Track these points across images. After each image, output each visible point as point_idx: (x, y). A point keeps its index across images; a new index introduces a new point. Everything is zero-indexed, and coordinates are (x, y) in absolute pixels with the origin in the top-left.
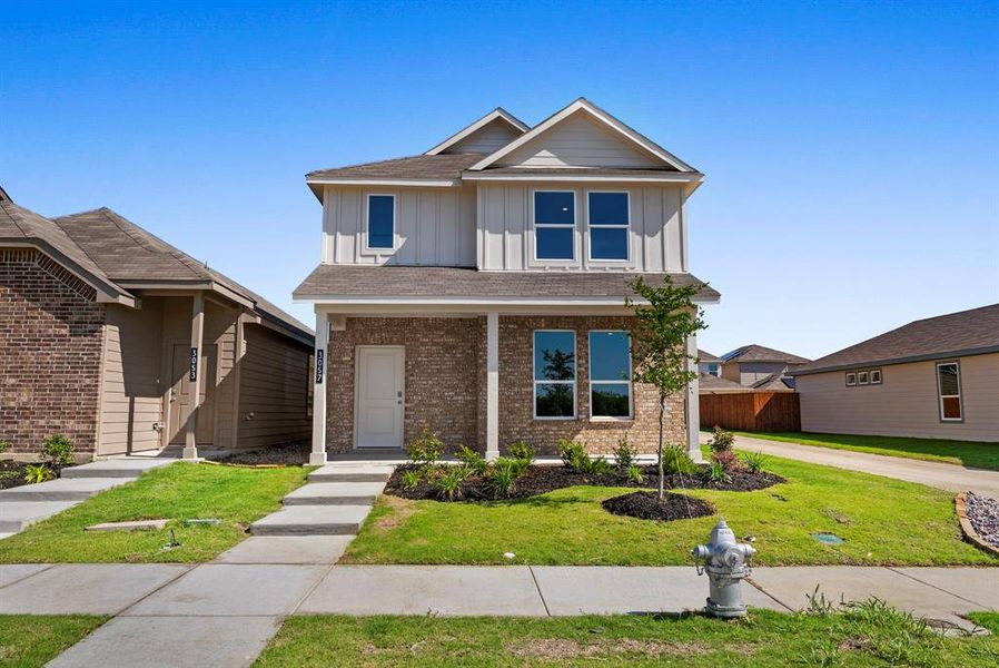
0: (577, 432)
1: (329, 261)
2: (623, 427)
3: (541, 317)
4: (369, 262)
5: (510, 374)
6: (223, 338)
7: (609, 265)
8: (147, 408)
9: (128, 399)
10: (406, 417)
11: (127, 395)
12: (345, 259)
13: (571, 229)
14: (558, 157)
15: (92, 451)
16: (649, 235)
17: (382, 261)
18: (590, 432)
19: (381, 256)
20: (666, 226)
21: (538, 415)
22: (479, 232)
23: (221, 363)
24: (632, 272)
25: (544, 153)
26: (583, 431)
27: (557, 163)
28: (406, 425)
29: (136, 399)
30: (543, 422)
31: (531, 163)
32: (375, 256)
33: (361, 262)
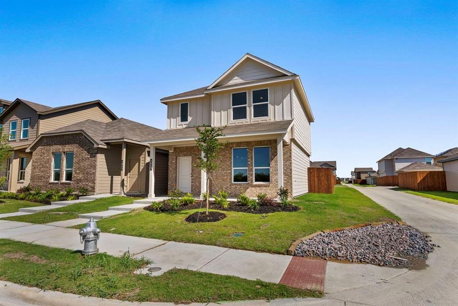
0: (248, 188)
1: (169, 128)
2: (266, 186)
3: (234, 143)
4: (181, 127)
5: (223, 165)
6: (142, 156)
7: (260, 119)
8: (117, 179)
9: (110, 176)
10: (192, 182)
11: (109, 175)
12: (173, 127)
13: (246, 107)
14: (241, 79)
15: (94, 192)
16: (277, 105)
17: (184, 126)
18: (252, 188)
19: (184, 125)
20: (285, 100)
21: (234, 181)
22: (212, 112)
23: (141, 164)
24: (269, 121)
25: (236, 78)
26: (250, 188)
27: (241, 81)
28: (192, 185)
29: (114, 177)
30: (236, 184)
31: (231, 82)
32: (182, 125)
33: (178, 127)
